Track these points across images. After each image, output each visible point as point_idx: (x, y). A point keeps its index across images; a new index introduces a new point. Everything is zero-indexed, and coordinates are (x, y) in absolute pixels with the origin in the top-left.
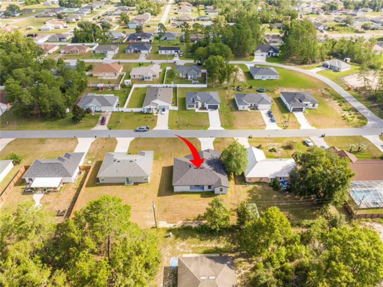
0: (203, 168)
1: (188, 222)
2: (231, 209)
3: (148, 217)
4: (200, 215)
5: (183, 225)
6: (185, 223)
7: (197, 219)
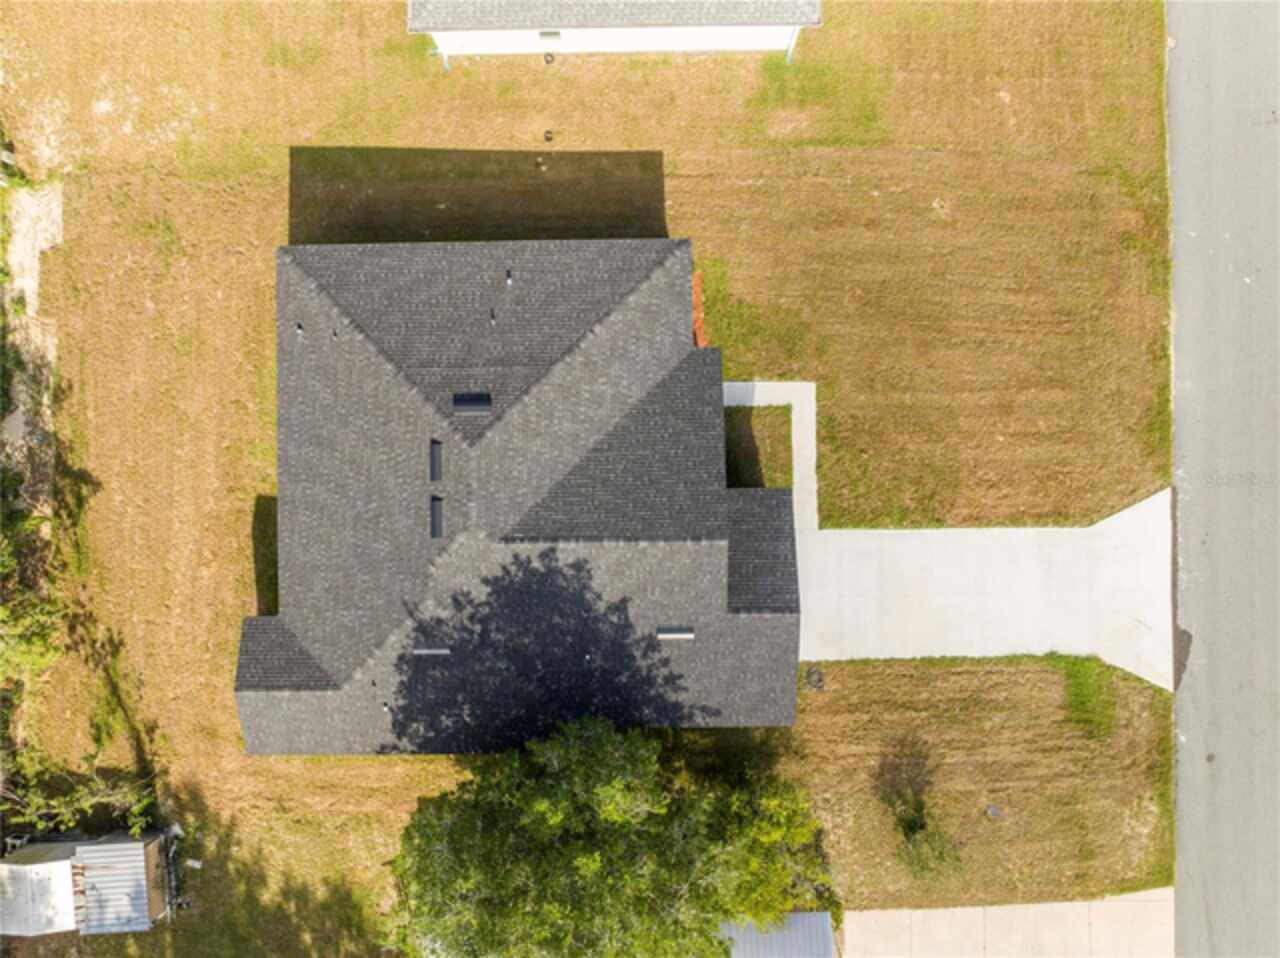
0: (435, 532)
1: (46, 399)
2: (151, 729)
3: (103, 107)
4: (97, 486)
5: (20, 364)
6: (35, 380)
7: (63, 468)
